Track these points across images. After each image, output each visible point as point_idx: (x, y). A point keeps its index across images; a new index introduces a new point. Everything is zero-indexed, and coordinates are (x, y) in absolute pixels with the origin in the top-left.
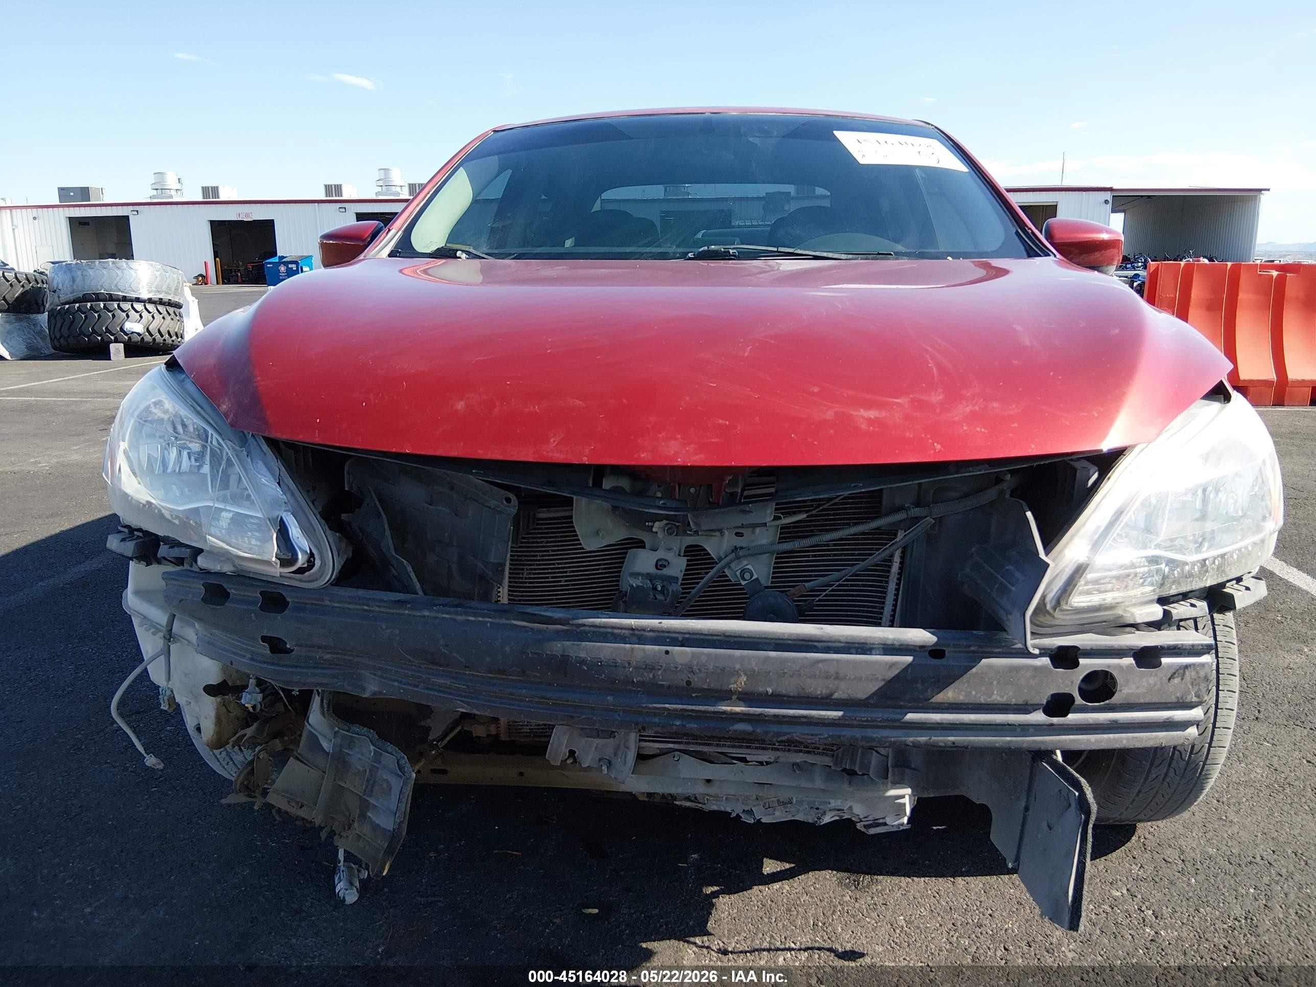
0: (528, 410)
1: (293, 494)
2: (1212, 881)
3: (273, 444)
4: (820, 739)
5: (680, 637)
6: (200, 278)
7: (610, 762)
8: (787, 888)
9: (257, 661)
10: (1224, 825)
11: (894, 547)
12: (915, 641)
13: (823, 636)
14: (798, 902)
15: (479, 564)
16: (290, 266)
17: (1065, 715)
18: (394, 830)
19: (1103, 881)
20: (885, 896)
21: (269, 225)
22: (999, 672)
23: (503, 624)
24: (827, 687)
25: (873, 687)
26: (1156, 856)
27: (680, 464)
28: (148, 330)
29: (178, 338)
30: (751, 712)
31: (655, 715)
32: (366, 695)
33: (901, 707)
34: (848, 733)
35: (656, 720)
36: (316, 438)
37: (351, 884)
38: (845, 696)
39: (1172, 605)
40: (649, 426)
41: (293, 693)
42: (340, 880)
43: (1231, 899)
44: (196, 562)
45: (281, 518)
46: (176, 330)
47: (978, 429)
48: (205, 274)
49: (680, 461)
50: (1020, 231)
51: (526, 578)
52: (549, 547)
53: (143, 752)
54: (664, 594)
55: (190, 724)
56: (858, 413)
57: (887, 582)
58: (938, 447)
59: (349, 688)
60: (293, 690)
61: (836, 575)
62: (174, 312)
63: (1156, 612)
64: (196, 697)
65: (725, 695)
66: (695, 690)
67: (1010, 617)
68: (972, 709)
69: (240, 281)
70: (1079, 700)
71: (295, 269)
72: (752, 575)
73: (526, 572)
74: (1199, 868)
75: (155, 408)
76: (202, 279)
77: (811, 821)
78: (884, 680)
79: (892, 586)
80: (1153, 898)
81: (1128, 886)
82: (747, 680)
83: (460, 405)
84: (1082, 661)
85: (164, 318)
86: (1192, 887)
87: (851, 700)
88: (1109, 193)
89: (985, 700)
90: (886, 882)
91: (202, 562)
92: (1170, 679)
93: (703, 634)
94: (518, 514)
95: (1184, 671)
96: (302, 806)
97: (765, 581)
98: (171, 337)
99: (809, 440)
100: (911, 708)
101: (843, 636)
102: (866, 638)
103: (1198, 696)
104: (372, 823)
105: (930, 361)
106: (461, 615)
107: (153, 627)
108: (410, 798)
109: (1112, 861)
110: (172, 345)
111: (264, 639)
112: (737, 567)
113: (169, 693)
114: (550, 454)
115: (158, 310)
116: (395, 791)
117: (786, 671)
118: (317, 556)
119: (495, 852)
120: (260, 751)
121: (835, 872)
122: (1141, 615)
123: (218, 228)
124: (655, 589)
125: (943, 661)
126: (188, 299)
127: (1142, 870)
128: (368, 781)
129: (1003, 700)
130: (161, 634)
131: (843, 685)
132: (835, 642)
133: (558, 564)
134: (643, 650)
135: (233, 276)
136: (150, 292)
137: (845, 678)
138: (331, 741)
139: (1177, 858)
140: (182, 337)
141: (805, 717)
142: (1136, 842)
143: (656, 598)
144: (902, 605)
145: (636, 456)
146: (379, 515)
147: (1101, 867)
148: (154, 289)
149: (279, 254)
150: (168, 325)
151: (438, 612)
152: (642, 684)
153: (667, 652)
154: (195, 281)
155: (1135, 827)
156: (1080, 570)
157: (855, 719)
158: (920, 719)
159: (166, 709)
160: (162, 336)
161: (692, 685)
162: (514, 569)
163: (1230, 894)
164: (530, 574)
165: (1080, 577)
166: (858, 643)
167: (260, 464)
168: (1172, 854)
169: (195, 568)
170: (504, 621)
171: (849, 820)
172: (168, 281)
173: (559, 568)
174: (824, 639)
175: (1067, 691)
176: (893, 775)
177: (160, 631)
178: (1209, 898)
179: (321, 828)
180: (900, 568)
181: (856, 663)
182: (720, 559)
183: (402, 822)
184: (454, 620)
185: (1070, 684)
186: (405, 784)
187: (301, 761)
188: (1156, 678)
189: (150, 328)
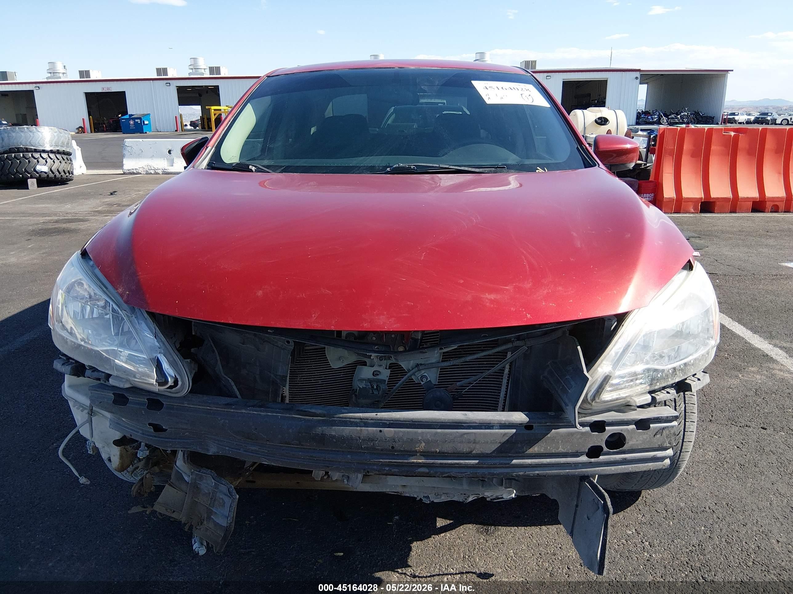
0: (299, 296)
1: (164, 344)
2: (682, 523)
3: (152, 315)
4: (466, 475)
5: (388, 423)
6: (80, 129)
7: (348, 477)
8: (449, 535)
9: (146, 435)
10: (689, 488)
11: (506, 362)
12: (517, 421)
13: (467, 420)
14: (455, 544)
15: (272, 375)
16: (136, 120)
17: (598, 457)
18: (227, 527)
19: (622, 525)
20: (503, 538)
21: (122, 95)
22: (563, 436)
23: (288, 417)
24: (469, 448)
25: (494, 447)
26: (652, 508)
27: (386, 330)
28: (51, 170)
29: (70, 174)
30: (427, 462)
31: (374, 465)
32: (210, 454)
33: (509, 457)
34: (480, 471)
35: (375, 467)
36: (177, 314)
37: (202, 544)
38: (479, 452)
39: (656, 393)
40: (368, 306)
41: (168, 452)
42: (195, 542)
43: (691, 534)
44: (108, 381)
45: (158, 357)
46: (69, 169)
47: (551, 304)
48: (83, 127)
49: (386, 329)
50: (579, 147)
51: (299, 381)
52: (312, 364)
53: (78, 476)
54: (378, 390)
55: (104, 456)
56: (484, 296)
57: (502, 379)
58: (529, 316)
59: (200, 450)
60: (167, 450)
61: (474, 378)
62: (67, 158)
63: (648, 398)
64: (108, 445)
65: (413, 454)
66: (396, 451)
67: (567, 407)
68: (548, 456)
69: (105, 130)
70: (605, 449)
71: (139, 122)
72: (427, 379)
73: (299, 378)
74: (675, 515)
75: (79, 288)
76: (81, 130)
77: (461, 501)
78: (500, 443)
79: (505, 381)
80: (649, 535)
81: (636, 528)
82: (425, 445)
83: (260, 293)
84: (607, 428)
85: (60, 162)
86: (671, 527)
87: (483, 454)
88: (638, 73)
89: (555, 451)
90: (503, 530)
91: (112, 382)
92: (654, 436)
93: (400, 421)
94: (294, 350)
95: (662, 431)
96: (174, 512)
97: (435, 381)
98: (66, 174)
99: (458, 314)
100: (514, 457)
101: (478, 420)
102: (490, 420)
103: (670, 443)
104: (214, 522)
105: (525, 261)
106: (263, 412)
107: (82, 406)
108: (236, 509)
109: (627, 513)
110: (66, 179)
111: (150, 424)
112: (419, 375)
113: (92, 444)
114: (313, 325)
115: (56, 157)
116: (228, 505)
117: (446, 440)
118: (179, 380)
119: (283, 519)
120: (147, 473)
121: (475, 525)
122: (639, 401)
123: (89, 96)
124: (373, 387)
125: (532, 431)
126: (74, 148)
127: (643, 518)
128: (211, 499)
129: (565, 451)
130: (86, 411)
131: (478, 446)
132: (473, 423)
133: (317, 373)
134: (367, 430)
135: (101, 127)
136: (51, 146)
137: (479, 442)
138: (189, 476)
139: (663, 509)
140: (72, 174)
141: (458, 464)
142: (641, 500)
143: (373, 393)
144: (510, 392)
145: (361, 325)
146: (213, 351)
147: (621, 516)
148: (54, 144)
149: (130, 112)
150: (63, 166)
151: (250, 410)
152: (367, 448)
153: (381, 431)
154: (77, 131)
155: (640, 492)
156: (606, 379)
157: (485, 464)
158: (520, 463)
159: (91, 453)
160: (60, 173)
161: (395, 449)
162: (292, 377)
163: (691, 531)
164: (301, 379)
165: (606, 384)
166: (486, 423)
167: (144, 325)
168: (660, 507)
169: (107, 383)
170: (288, 415)
171: (483, 497)
172: (62, 139)
173: (318, 375)
174: (467, 422)
175: (599, 444)
176: (506, 483)
177: (85, 409)
178: (680, 534)
179: (185, 524)
180: (509, 371)
181: (484, 434)
182: (409, 371)
183: (232, 522)
184: (260, 415)
185: (601, 440)
186: (233, 502)
187: (174, 487)
188: (647, 435)
189: (53, 169)
